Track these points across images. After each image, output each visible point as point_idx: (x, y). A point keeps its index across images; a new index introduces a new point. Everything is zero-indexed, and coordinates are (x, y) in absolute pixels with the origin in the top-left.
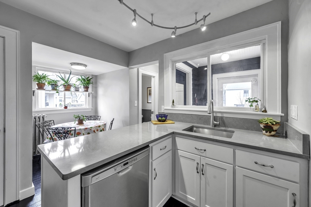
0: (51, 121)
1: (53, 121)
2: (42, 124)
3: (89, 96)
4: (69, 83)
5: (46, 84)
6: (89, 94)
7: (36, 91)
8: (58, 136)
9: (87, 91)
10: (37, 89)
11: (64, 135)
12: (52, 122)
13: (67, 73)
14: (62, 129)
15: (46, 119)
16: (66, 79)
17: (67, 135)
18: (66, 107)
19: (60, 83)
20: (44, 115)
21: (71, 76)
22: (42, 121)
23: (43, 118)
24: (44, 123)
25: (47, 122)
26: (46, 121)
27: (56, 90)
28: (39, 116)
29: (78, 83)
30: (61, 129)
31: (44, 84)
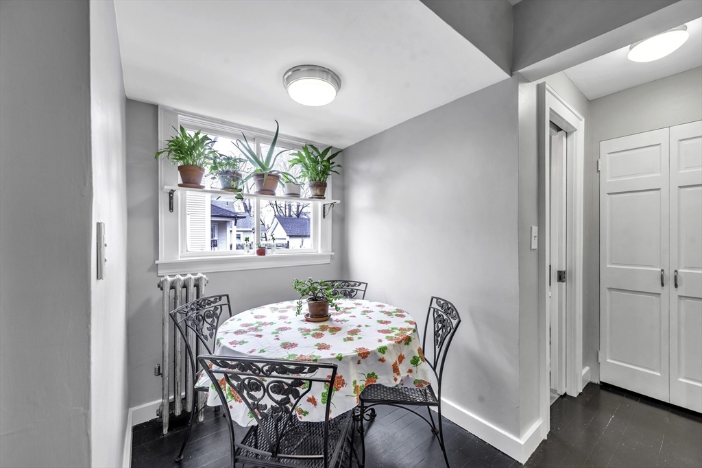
0: (220, 297)
1: (227, 296)
2: (192, 309)
3: (324, 216)
4: (272, 169)
5: (207, 169)
6: (324, 208)
7: (179, 193)
8: (250, 401)
9: (321, 197)
10: (180, 185)
11: (279, 397)
12: (224, 300)
13: (265, 140)
14: (271, 370)
15: (206, 292)
16: (263, 158)
17: (293, 401)
18: (261, 252)
19: (246, 170)
20: (201, 278)
21: (277, 149)
22: (195, 299)
23: (197, 286)
24: (199, 305)
25: (209, 304)
26: (204, 300)
27: (234, 189)
28: (185, 281)
29: (297, 170)
30: (266, 368)
31: (201, 169)
